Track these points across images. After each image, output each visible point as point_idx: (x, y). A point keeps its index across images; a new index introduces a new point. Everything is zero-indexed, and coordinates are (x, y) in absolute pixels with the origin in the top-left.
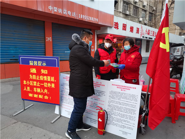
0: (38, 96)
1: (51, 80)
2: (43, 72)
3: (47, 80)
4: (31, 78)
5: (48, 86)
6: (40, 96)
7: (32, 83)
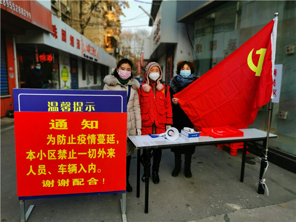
0: (71, 183)
1: (106, 141)
3: (97, 141)
4: (51, 142)
5: (98, 155)
7: (53, 155)
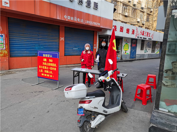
0: (47, 75)
1: (54, 66)
2: (50, 61)
4: (43, 64)
5: (52, 69)
6: (48, 75)
7: (44, 67)
